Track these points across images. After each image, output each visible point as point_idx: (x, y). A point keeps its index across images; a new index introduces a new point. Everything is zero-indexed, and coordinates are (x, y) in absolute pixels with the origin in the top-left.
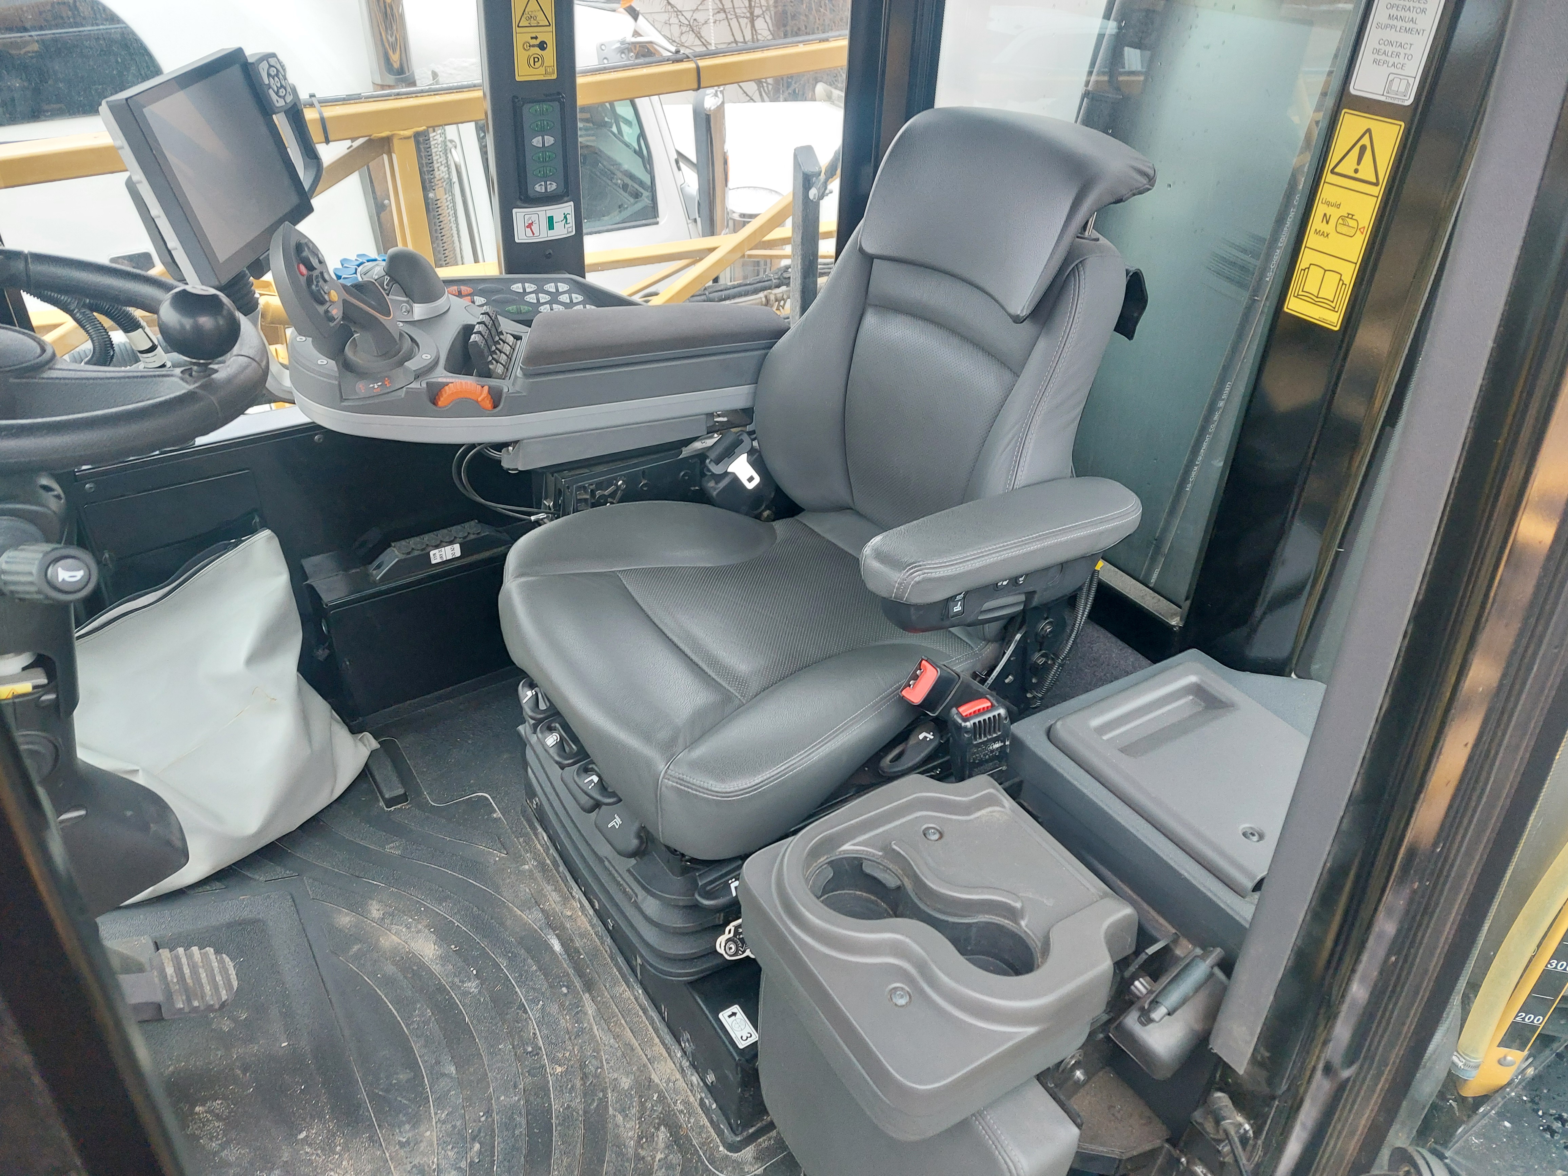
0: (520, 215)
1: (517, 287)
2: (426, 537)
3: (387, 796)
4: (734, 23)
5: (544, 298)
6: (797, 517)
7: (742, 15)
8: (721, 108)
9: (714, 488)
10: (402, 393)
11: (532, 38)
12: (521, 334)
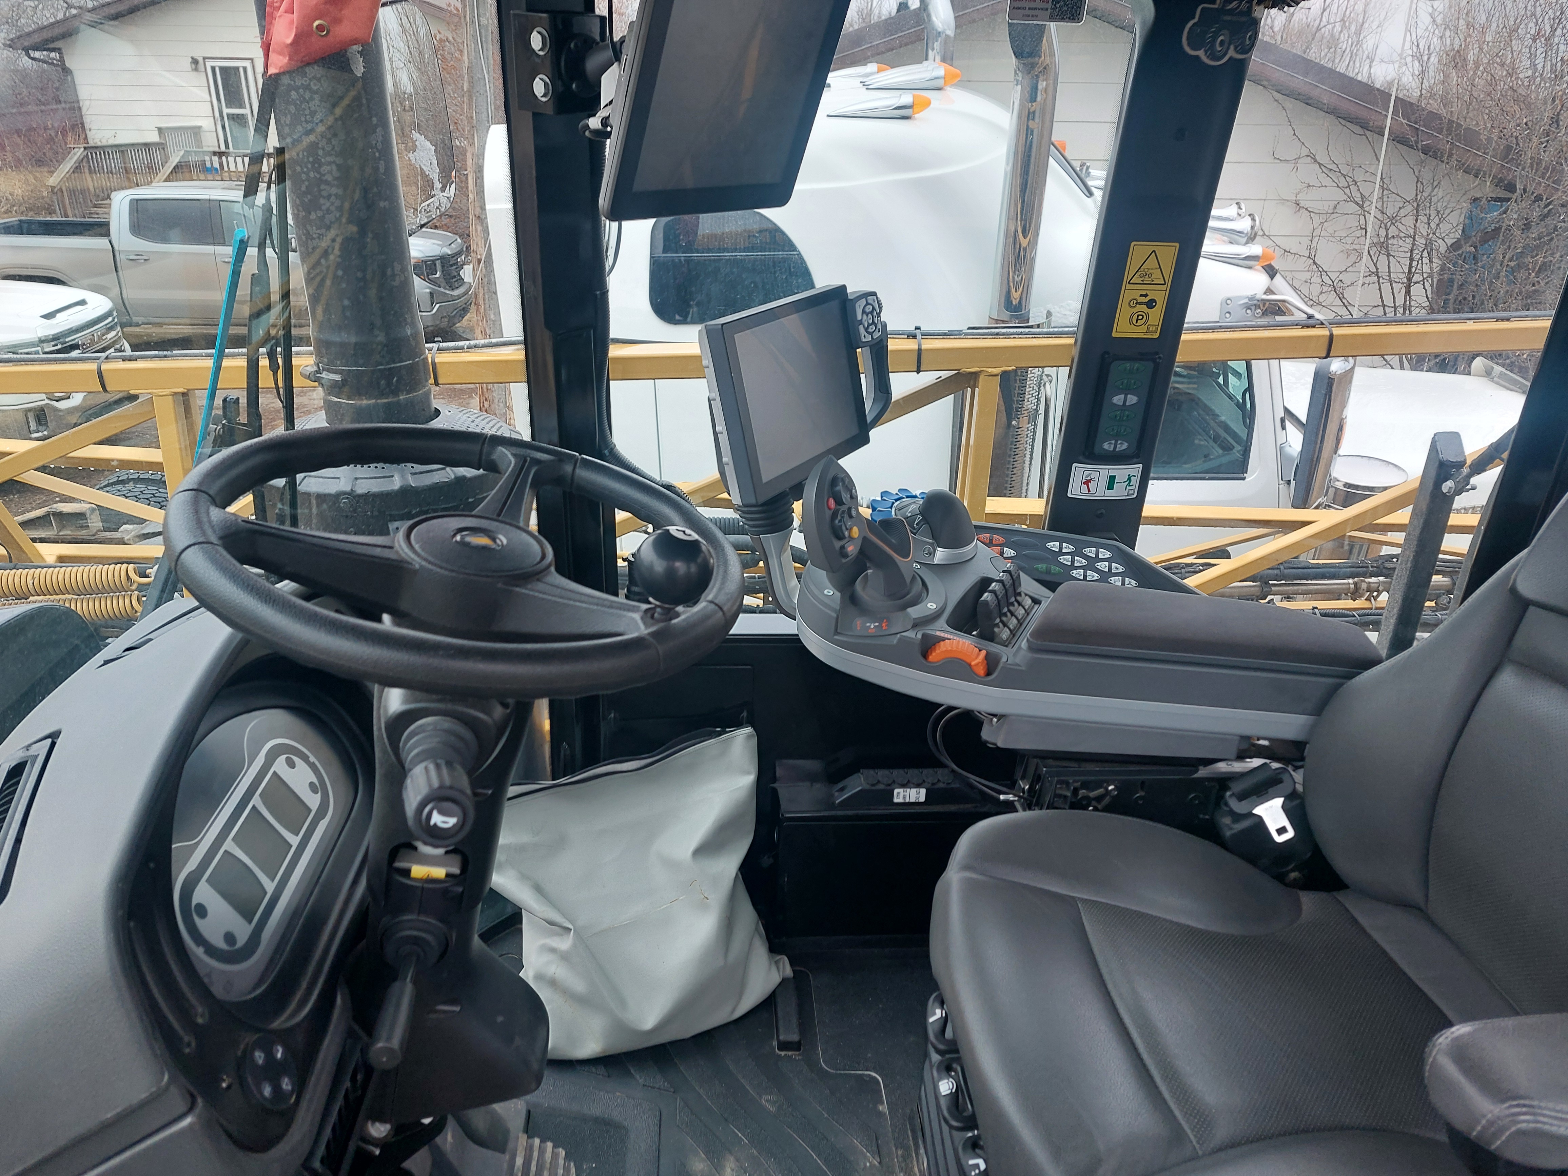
0: (1079, 471)
1: (1054, 546)
2: (896, 773)
3: (782, 1038)
4: (1386, 287)
5: (1080, 561)
6: (1335, 893)
7: (1397, 280)
8: (1348, 375)
9: (1230, 828)
10: (895, 640)
11: (1141, 295)
12: (1041, 599)
